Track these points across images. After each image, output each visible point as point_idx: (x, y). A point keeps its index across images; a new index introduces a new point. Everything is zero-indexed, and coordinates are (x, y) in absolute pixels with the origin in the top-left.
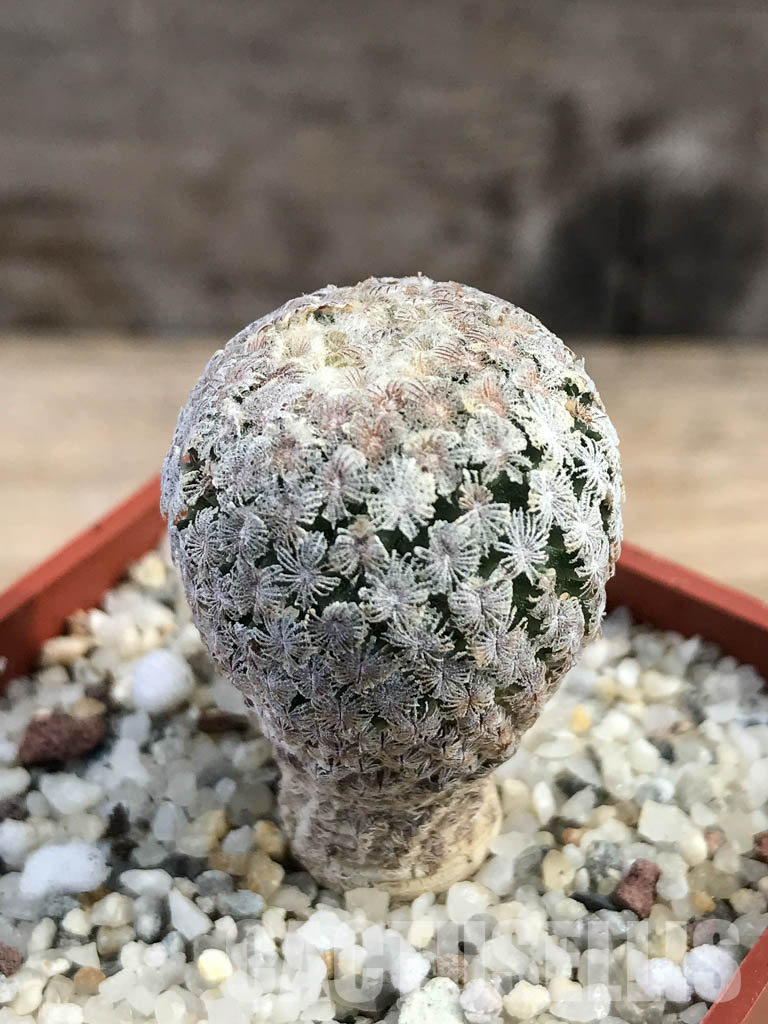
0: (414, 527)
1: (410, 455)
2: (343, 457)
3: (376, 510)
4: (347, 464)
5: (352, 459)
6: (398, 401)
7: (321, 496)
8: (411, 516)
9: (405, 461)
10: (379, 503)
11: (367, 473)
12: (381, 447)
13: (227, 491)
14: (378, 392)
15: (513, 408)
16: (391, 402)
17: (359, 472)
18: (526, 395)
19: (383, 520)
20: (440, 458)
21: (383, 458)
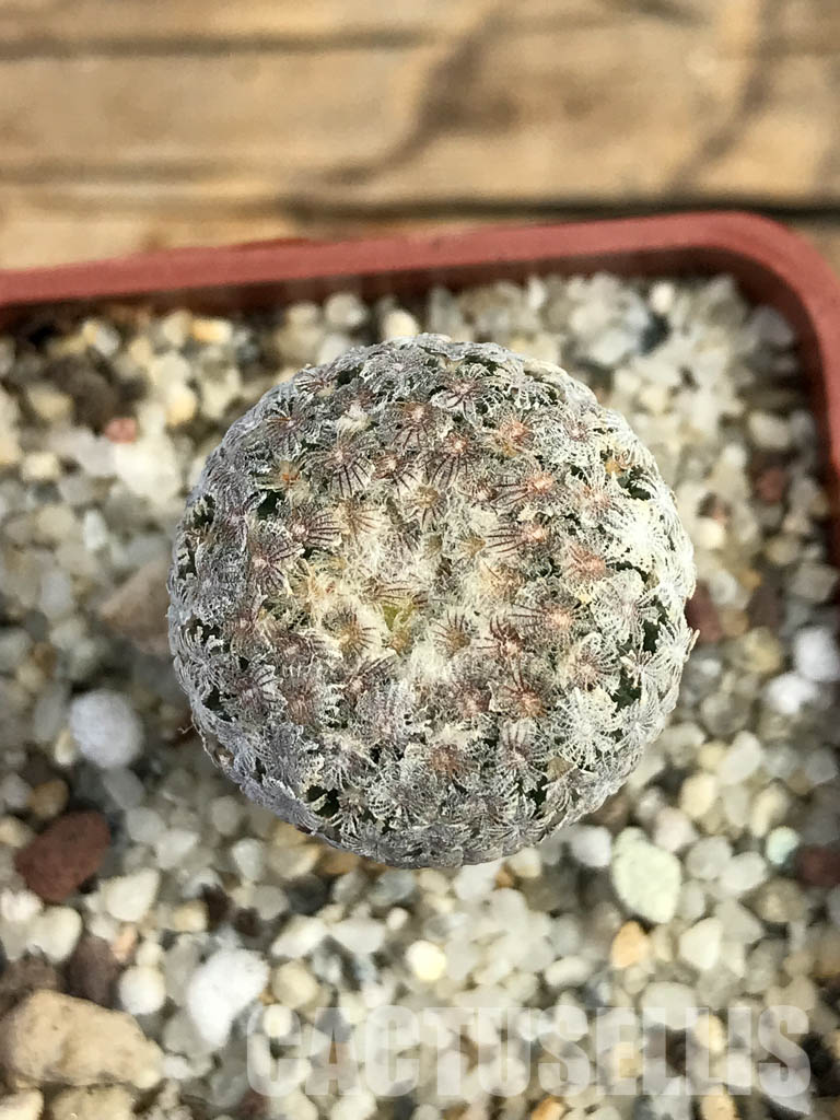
0: (610, 739)
1: (570, 688)
2: (513, 737)
3: (573, 755)
4: (520, 740)
5: (522, 733)
6: (515, 638)
7: (512, 779)
8: (602, 733)
9: (570, 697)
10: (571, 746)
11: (543, 732)
12: (539, 700)
13: (397, 815)
14: (490, 644)
15: (608, 554)
16: (509, 644)
17: (537, 738)
18: (607, 528)
19: (583, 758)
20: (594, 666)
21: (549, 709)
